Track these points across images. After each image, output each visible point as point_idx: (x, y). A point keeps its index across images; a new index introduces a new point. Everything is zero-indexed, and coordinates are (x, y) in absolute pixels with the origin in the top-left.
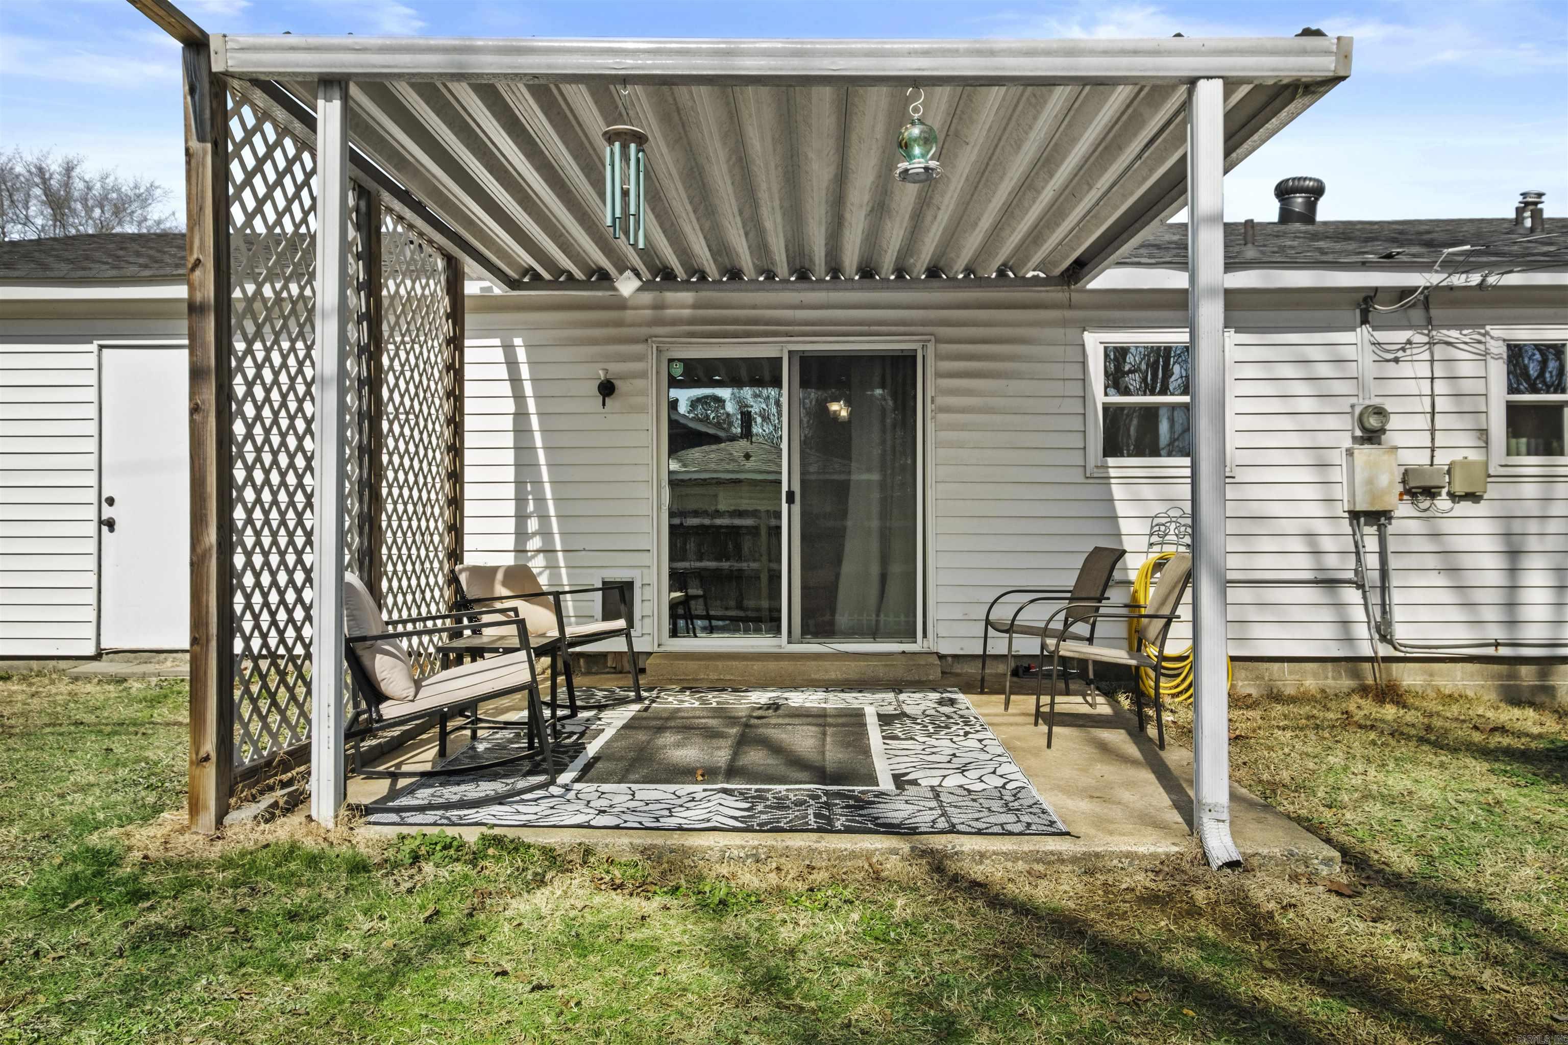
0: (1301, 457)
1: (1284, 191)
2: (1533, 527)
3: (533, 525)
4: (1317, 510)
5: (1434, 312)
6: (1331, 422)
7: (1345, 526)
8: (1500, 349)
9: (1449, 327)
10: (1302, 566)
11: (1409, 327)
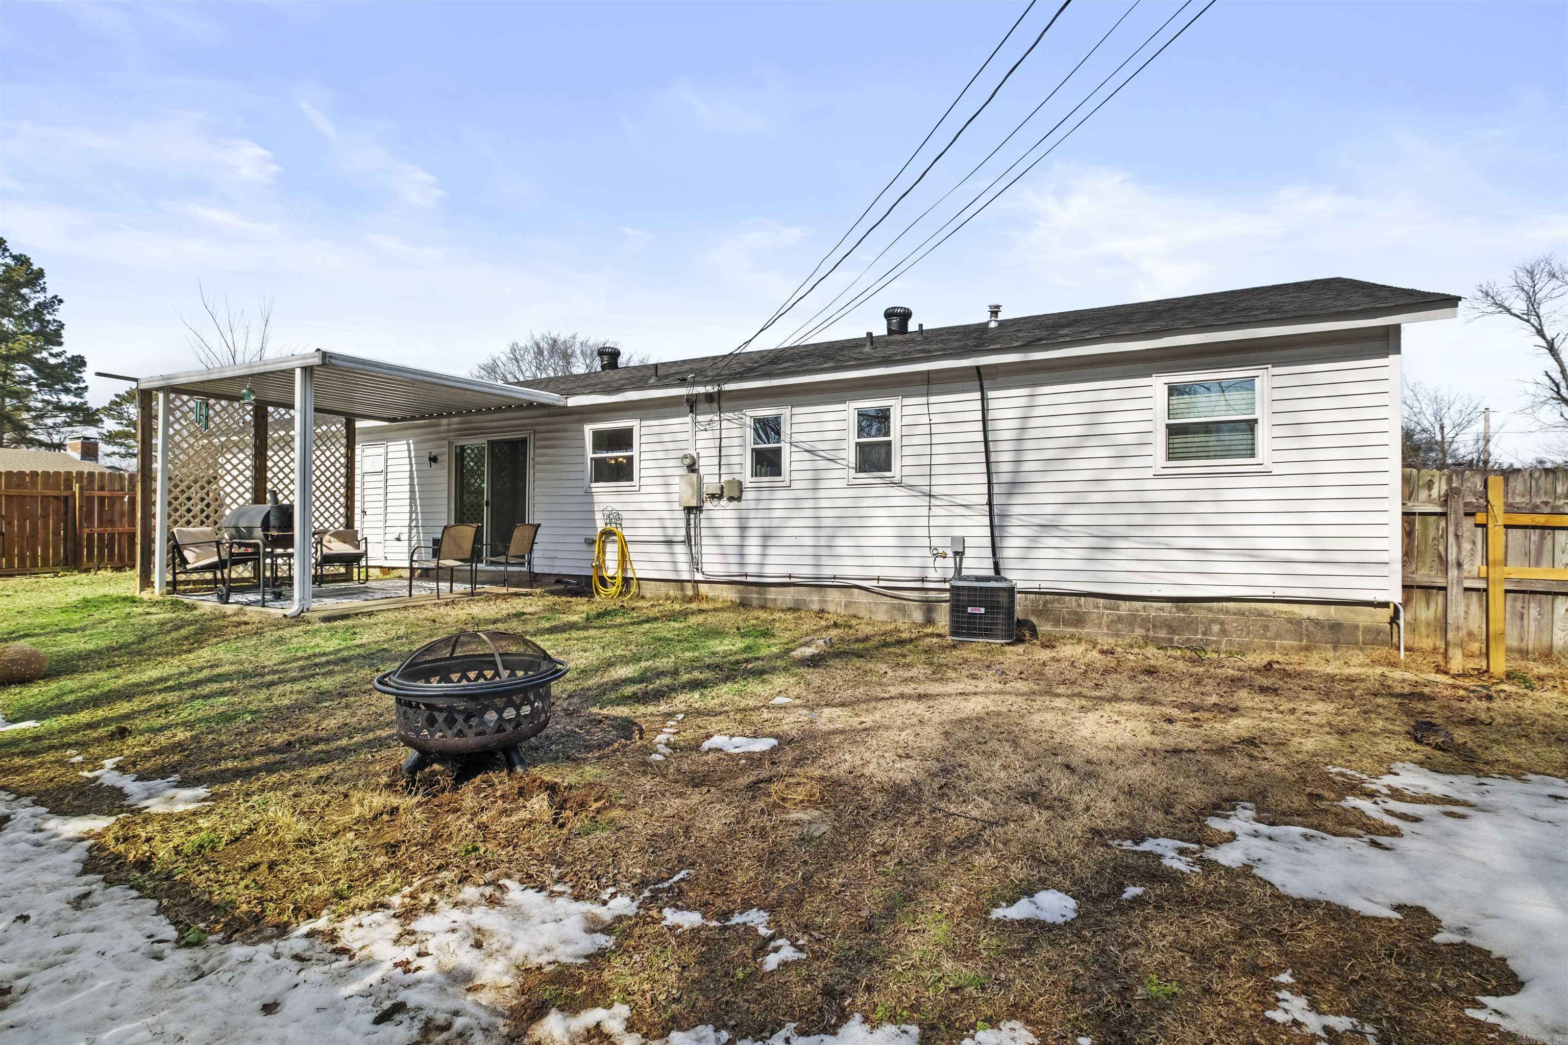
0: (659, 481)
1: (889, 315)
2: (752, 514)
3: (414, 516)
4: (664, 506)
5: (723, 404)
6: (671, 463)
7: (682, 515)
8: (749, 422)
9: (729, 411)
10: (658, 534)
11: (712, 413)
